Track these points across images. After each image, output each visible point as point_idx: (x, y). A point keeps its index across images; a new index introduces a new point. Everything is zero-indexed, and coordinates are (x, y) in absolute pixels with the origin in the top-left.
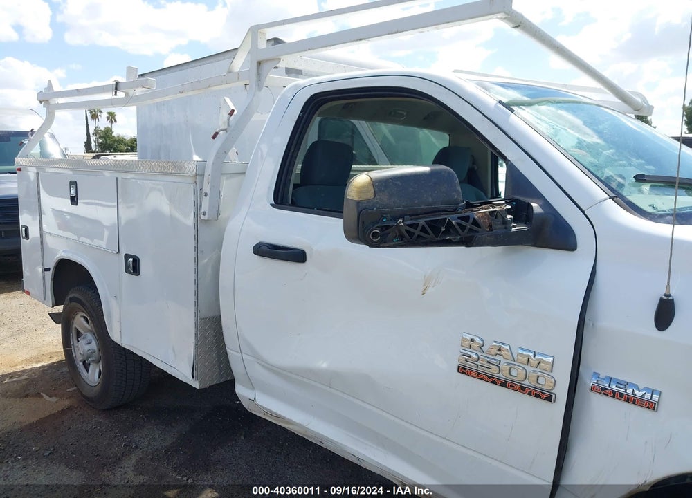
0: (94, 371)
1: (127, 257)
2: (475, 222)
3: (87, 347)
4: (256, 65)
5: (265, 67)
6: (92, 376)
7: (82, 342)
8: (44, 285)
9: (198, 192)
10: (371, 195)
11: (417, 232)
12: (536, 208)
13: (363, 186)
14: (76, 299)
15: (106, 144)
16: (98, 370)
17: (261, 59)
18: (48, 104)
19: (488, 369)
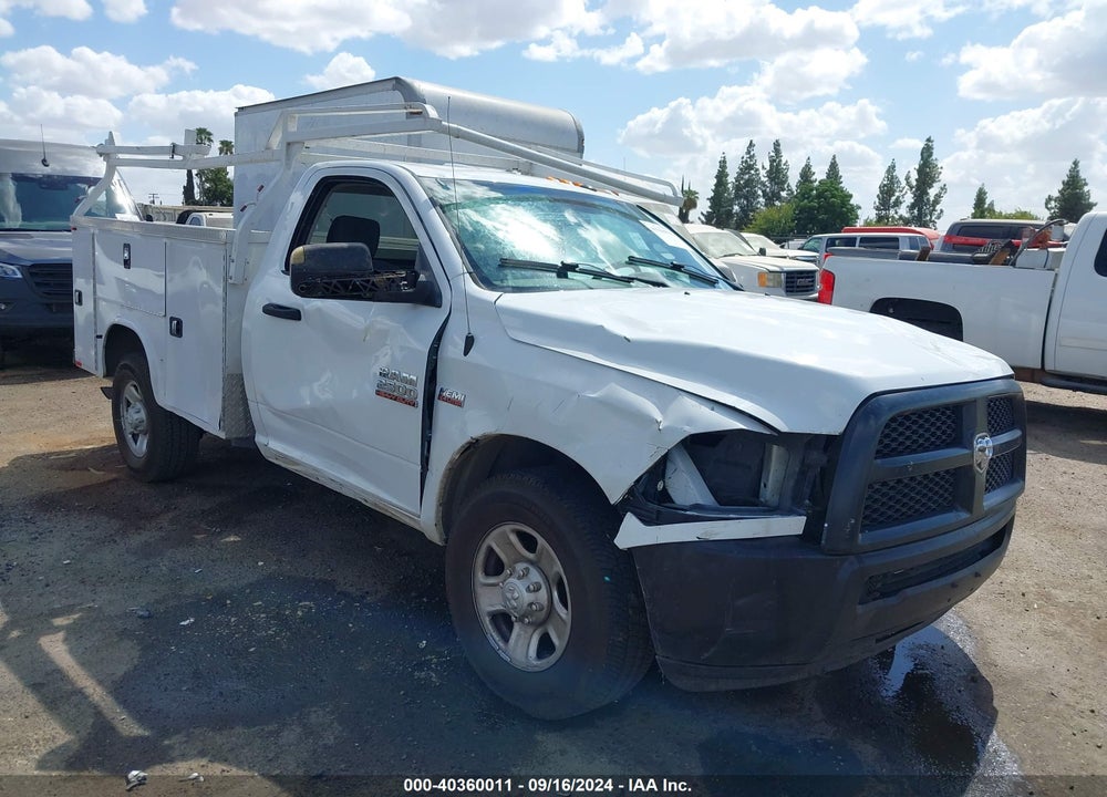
0: (142, 443)
1: (172, 319)
2: (373, 284)
3: (136, 416)
4: (285, 149)
5: (294, 149)
6: (141, 447)
7: (131, 411)
8: (96, 354)
9: (228, 259)
10: (302, 261)
11: (332, 288)
12: (422, 278)
13: (298, 255)
14: (126, 367)
15: (216, 190)
16: (146, 441)
17: (290, 140)
18: (109, 158)
19: (389, 390)
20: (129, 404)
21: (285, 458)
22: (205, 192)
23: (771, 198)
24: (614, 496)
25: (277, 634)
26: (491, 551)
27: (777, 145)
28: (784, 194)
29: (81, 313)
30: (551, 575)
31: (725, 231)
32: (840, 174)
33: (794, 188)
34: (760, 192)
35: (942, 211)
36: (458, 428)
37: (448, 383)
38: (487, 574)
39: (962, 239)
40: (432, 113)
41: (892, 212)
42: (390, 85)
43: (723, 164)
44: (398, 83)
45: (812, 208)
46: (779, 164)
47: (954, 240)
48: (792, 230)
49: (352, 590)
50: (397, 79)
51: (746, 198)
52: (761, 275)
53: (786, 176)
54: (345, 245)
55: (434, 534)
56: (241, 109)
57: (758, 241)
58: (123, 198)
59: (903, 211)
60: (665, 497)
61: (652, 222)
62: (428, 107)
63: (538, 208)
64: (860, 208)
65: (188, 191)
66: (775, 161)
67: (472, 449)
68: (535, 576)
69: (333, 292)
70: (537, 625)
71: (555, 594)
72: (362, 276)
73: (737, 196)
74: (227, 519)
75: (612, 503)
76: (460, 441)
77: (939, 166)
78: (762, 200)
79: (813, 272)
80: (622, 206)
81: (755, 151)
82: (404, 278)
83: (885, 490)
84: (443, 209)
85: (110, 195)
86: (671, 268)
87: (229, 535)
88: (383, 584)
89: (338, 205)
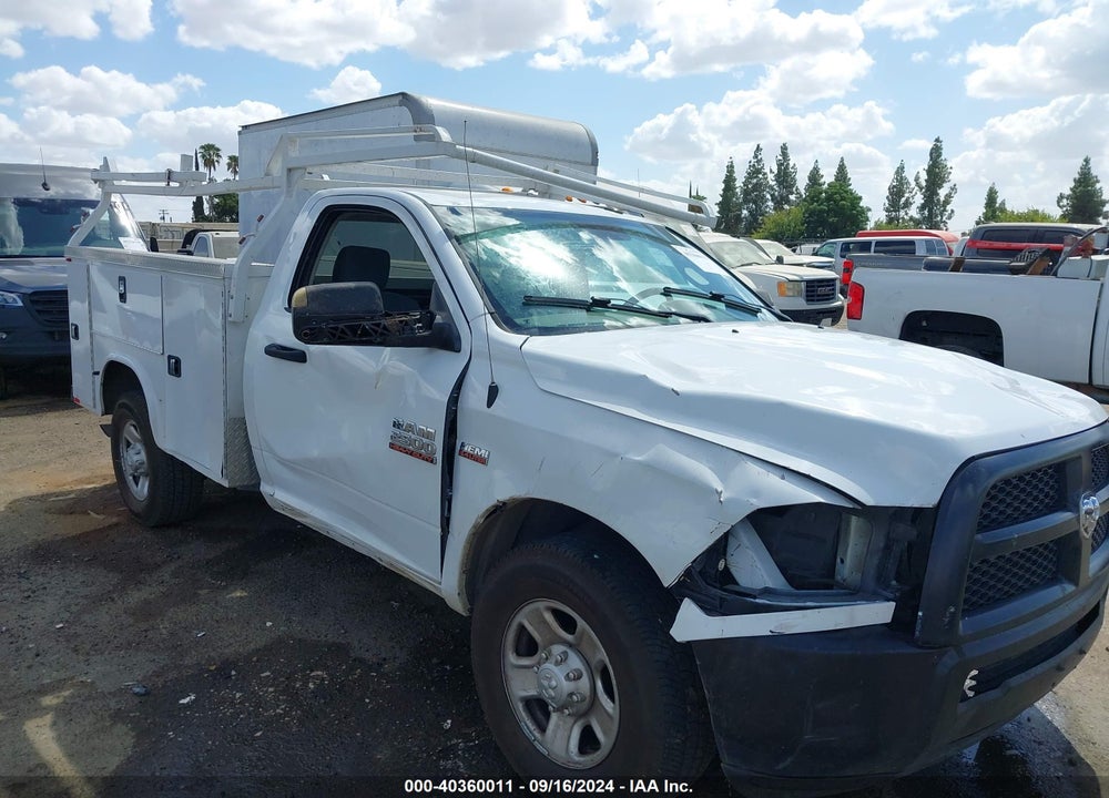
0: (143, 486)
1: (170, 357)
2: (385, 328)
3: (136, 458)
4: (285, 173)
5: (296, 175)
6: (142, 490)
7: (131, 452)
8: (94, 390)
9: (227, 296)
10: (305, 304)
11: (338, 334)
12: (439, 319)
13: (300, 298)
14: (124, 406)
15: (225, 204)
16: (147, 484)
17: (290, 166)
18: (104, 184)
19: (405, 443)
20: (128, 444)
21: (293, 510)
22: (214, 207)
23: (780, 202)
24: (668, 578)
25: (286, 713)
26: (522, 628)
27: (784, 149)
28: (792, 197)
29: (77, 347)
30: (593, 663)
31: (741, 240)
32: (849, 176)
33: (803, 192)
34: (768, 196)
35: (952, 211)
36: (482, 491)
37: (468, 438)
38: (519, 654)
39: (987, 244)
40: (445, 136)
41: (902, 213)
42: (396, 101)
43: (731, 168)
44: (404, 98)
45: (821, 211)
46: (787, 168)
47: (978, 244)
48: (803, 234)
49: (368, 656)
50: (403, 94)
51: (755, 202)
52: (780, 284)
53: (794, 180)
54: (352, 285)
55: (456, 603)
56: (245, 127)
57: (775, 248)
58: (126, 220)
59: (914, 212)
60: (727, 577)
61: (682, 245)
62: (440, 129)
63: (562, 236)
64: (870, 210)
65: (198, 206)
66: (782, 164)
67: (498, 512)
68: (575, 662)
69: (340, 338)
70: (578, 716)
71: (599, 684)
72: (372, 319)
73: (746, 201)
74: (233, 570)
75: (666, 585)
76: (486, 504)
77: (949, 166)
78: (770, 204)
79: (833, 280)
80: (651, 229)
81: (762, 155)
82: (419, 321)
83: (985, 567)
84: (458, 240)
85: (113, 217)
86: (710, 298)
87: (236, 590)
88: (401, 648)
89: (345, 235)
